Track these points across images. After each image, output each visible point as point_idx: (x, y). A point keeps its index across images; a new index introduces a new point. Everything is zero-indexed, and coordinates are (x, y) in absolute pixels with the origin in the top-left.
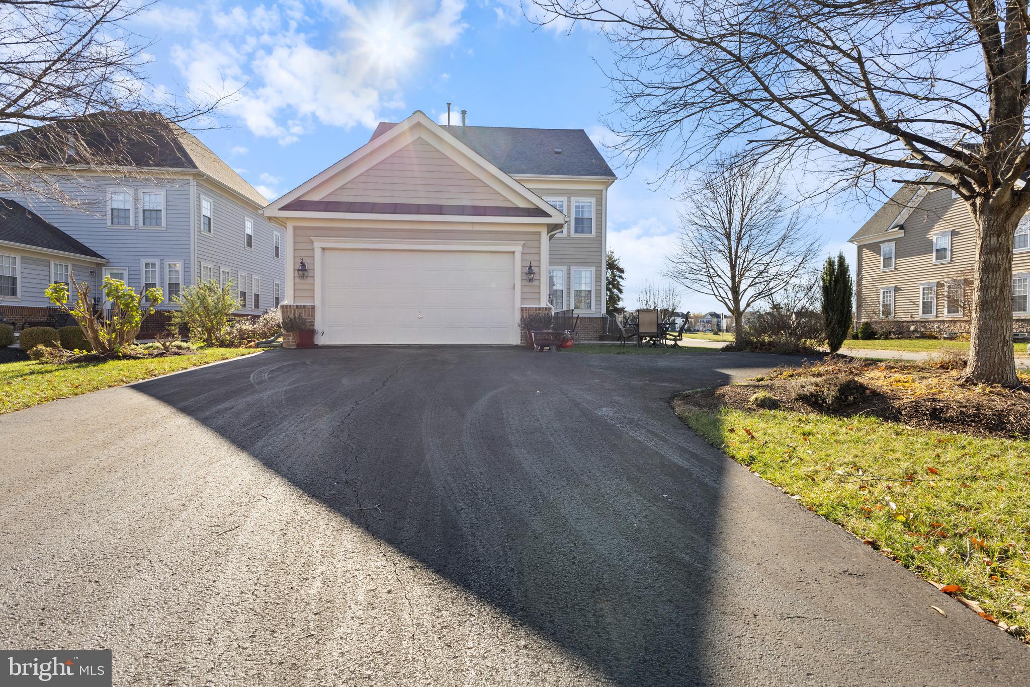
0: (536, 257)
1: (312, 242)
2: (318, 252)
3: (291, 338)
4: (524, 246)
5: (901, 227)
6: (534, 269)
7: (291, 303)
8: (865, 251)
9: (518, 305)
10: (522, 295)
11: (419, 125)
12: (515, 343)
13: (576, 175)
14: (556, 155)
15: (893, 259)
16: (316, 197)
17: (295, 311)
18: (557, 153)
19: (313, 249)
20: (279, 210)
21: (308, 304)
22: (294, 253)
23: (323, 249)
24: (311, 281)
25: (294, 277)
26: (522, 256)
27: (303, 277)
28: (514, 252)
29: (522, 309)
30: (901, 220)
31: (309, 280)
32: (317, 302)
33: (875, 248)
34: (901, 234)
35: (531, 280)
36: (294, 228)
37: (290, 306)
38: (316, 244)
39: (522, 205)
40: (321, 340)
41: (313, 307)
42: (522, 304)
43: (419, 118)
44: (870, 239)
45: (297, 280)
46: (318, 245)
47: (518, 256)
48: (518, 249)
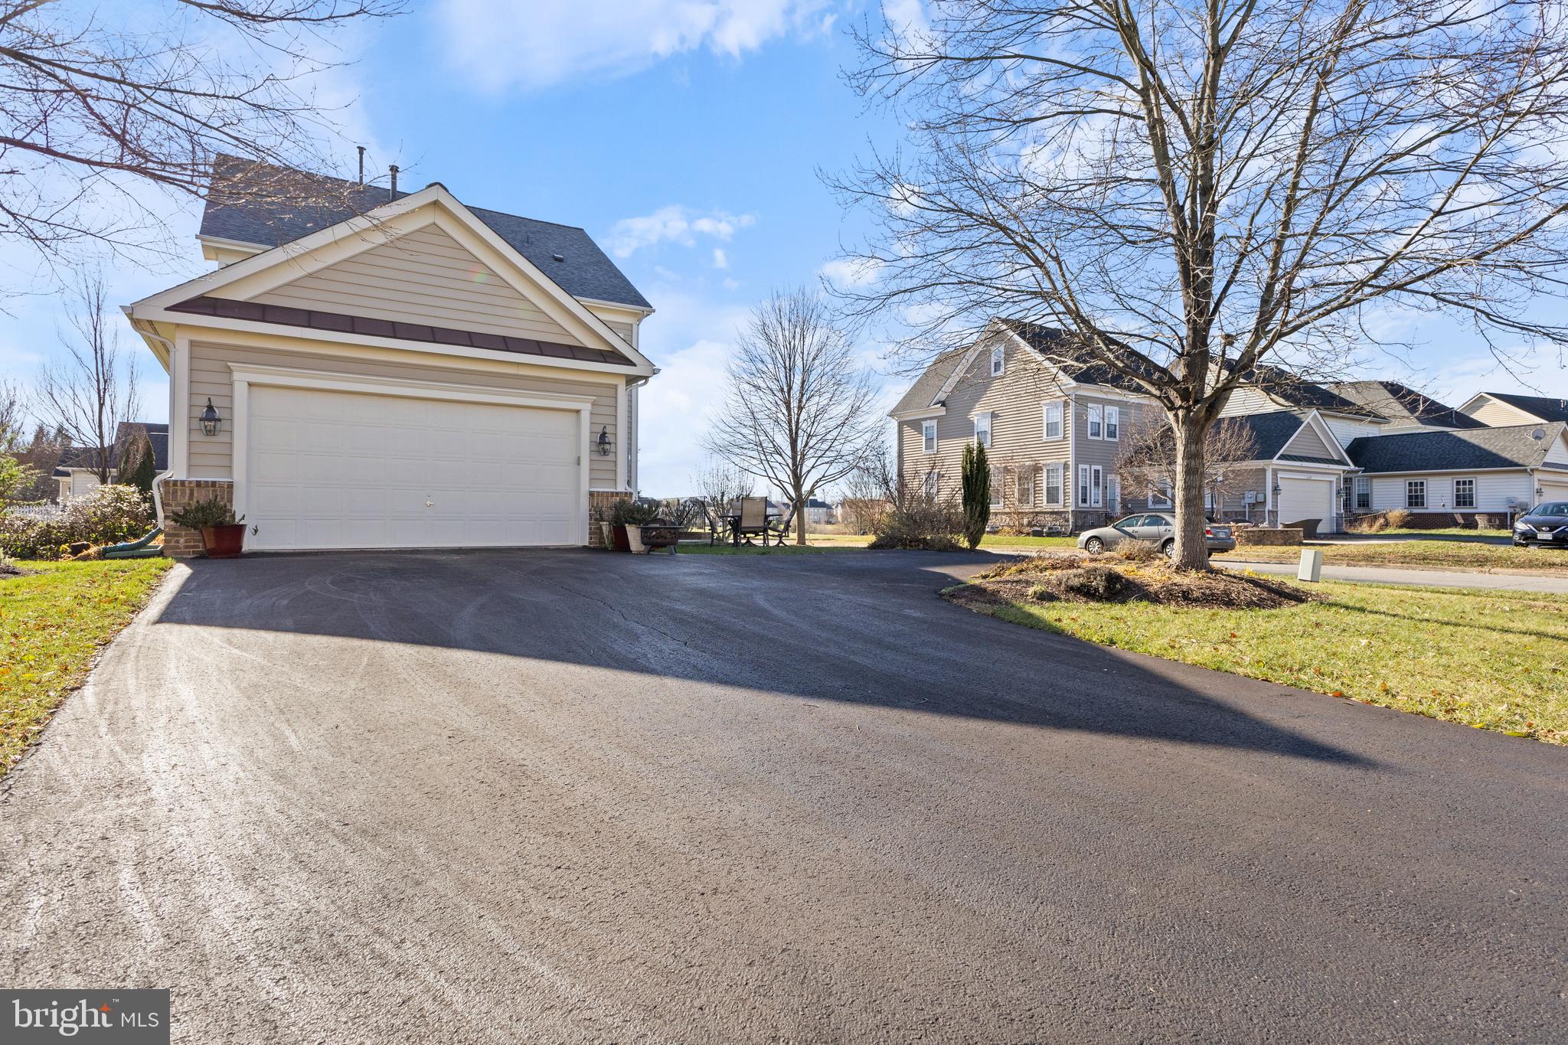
0: (611, 420)
1: (230, 371)
2: (240, 391)
3: (182, 540)
4: (593, 404)
5: (943, 404)
6: (609, 438)
7: (183, 477)
8: (906, 429)
9: (585, 487)
10: (590, 473)
11: (436, 204)
12: (580, 544)
13: (596, 298)
14: (557, 264)
15: (935, 440)
16: (242, 295)
17: (192, 492)
18: (557, 259)
19: (231, 384)
20: (167, 309)
21: (221, 479)
22: (190, 387)
23: (250, 385)
24: (228, 440)
25: (190, 430)
26: (591, 418)
27: (210, 432)
28: (578, 412)
29: (591, 494)
30: (941, 396)
31: (222, 438)
32: (239, 476)
33: (916, 425)
34: (943, 412)
35: (605, 452)
36: (192, 344)
37: (183, 483)
38: (236, 376)
39: (591, 344)
40: (249, 544)
41: (231, 485)
42: (590, 487)
43: (435, 194)
44: (911, 415)
45: (198, 437)
46: (241, 377)
47: (585, 417)
48: (586, 408)
